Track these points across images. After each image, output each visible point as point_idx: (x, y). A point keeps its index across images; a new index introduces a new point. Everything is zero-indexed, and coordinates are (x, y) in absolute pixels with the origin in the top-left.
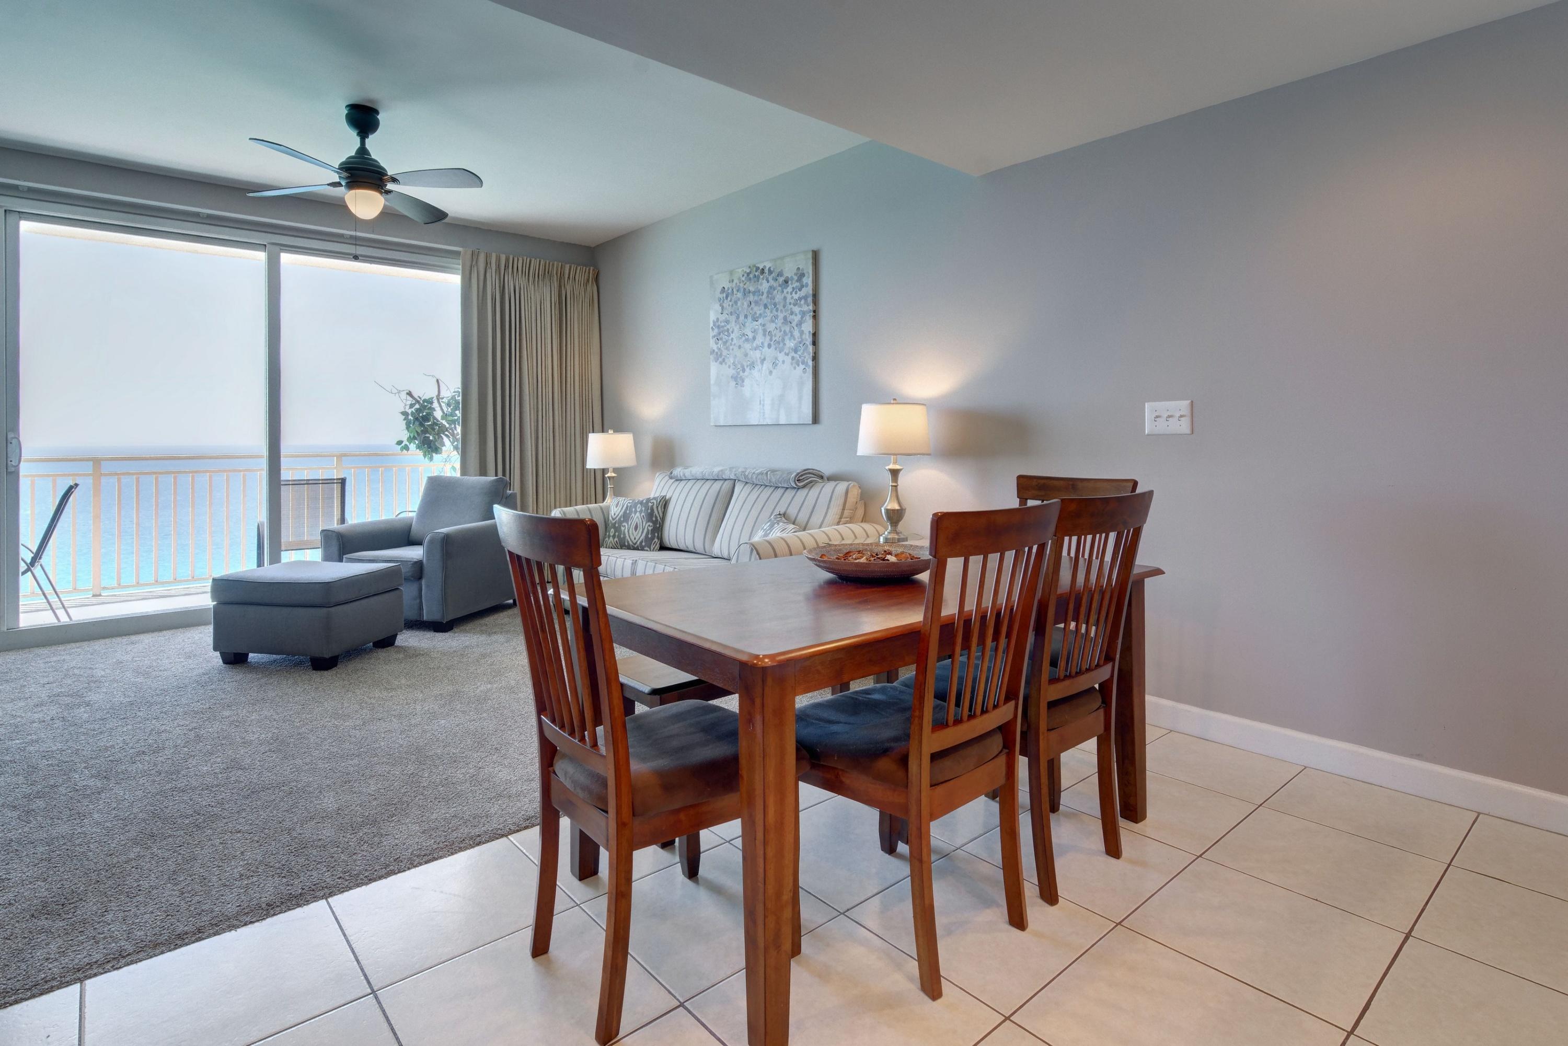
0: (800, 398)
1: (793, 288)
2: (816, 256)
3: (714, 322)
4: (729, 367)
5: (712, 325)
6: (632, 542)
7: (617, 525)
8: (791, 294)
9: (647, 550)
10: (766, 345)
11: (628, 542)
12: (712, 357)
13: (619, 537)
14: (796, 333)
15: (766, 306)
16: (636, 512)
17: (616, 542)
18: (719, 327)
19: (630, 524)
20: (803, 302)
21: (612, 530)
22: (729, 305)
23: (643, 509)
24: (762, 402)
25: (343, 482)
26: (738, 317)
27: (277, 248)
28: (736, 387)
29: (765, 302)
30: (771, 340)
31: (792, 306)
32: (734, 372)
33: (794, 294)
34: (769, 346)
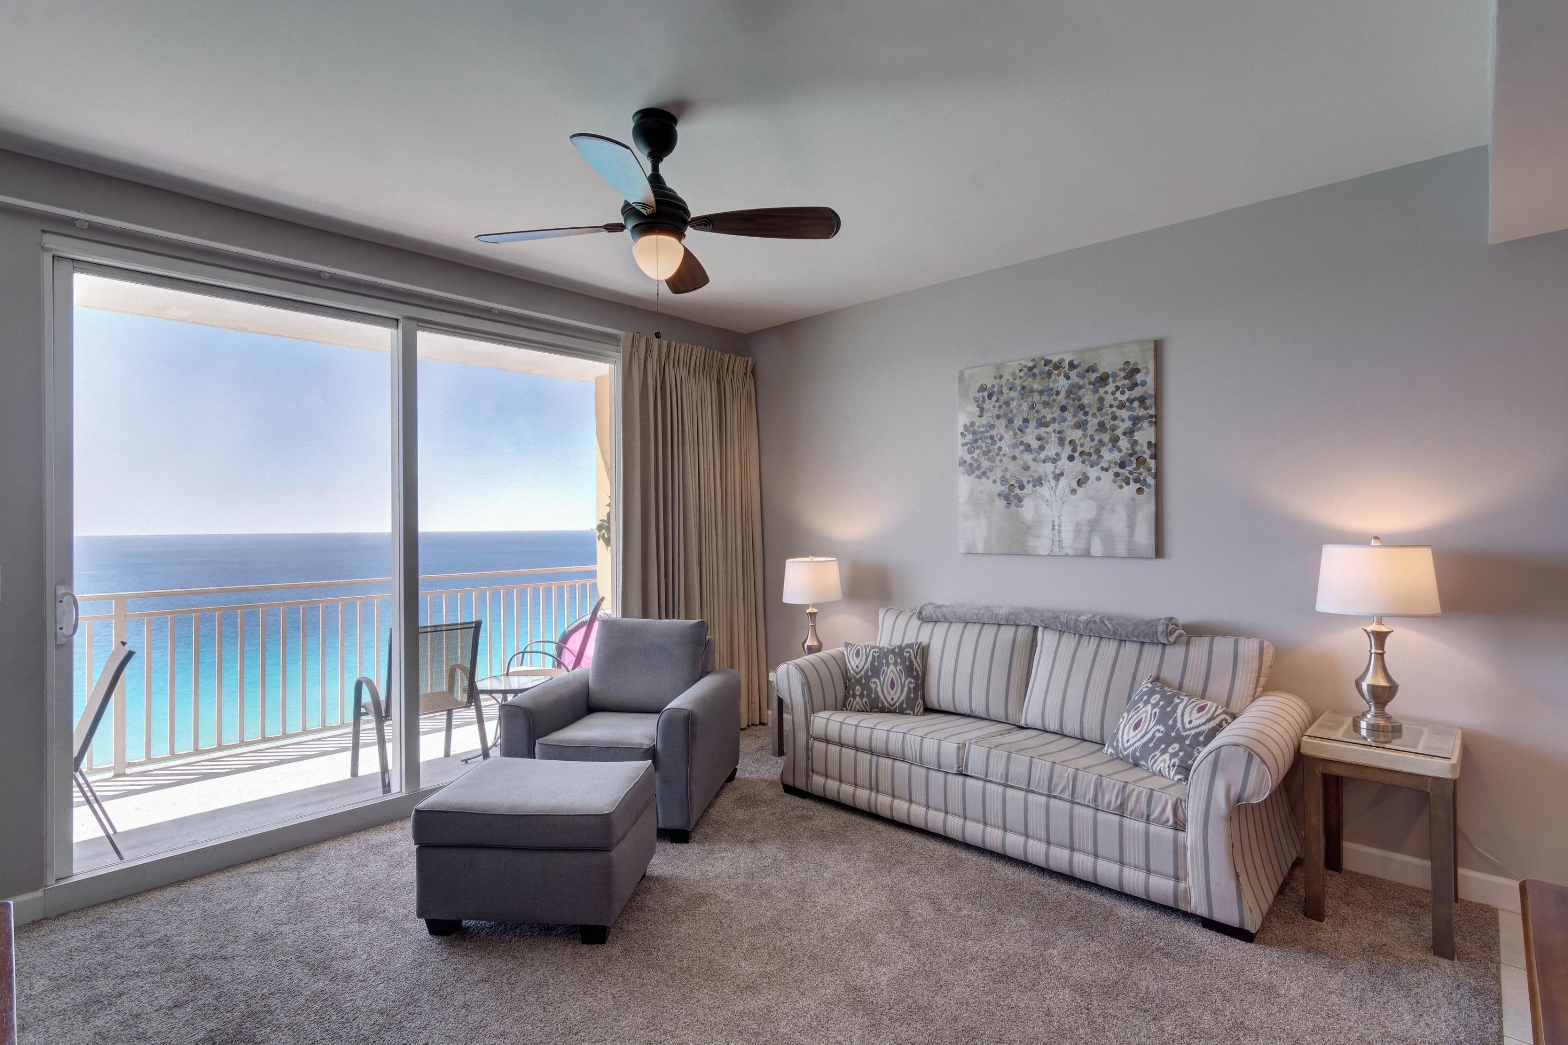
0: (1131, 525)
1: (1117, 388)
2: (1158, 347)
3: (965, 426)
4: (995, 482)
5: (961, 429)
6: (889, 703)
7: (863, 681)
8: (1113, 393)
9: (909, 714)
10: (1064, 456)
11: (883, 703)
12: (961, 469)
13: (869, 696)
14: (1124, 443)
15: (1063, 409)
16: (888, 664)
17: (866, 702)
18: (974, 433)
19: (882, 679)
20: (1136, 404)
21: (858, 687)
22: (994, 407)
23: (899, 660)
24: (1057, 527)
25: (478, 625)
26: (1011, 421)
27: (414, 323)
28: (1007, 508)
29: (1064, 402)
30: (1074, 450)
31: (1115, 409)
32: (1004, 489)
33: (1118, 394)
34: (1071, 458)
